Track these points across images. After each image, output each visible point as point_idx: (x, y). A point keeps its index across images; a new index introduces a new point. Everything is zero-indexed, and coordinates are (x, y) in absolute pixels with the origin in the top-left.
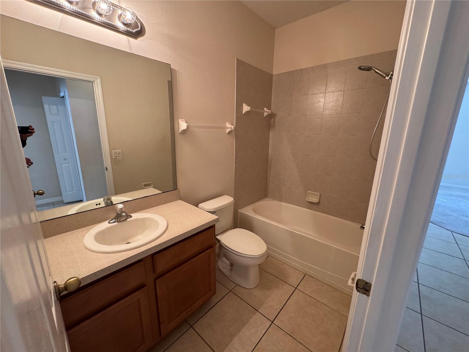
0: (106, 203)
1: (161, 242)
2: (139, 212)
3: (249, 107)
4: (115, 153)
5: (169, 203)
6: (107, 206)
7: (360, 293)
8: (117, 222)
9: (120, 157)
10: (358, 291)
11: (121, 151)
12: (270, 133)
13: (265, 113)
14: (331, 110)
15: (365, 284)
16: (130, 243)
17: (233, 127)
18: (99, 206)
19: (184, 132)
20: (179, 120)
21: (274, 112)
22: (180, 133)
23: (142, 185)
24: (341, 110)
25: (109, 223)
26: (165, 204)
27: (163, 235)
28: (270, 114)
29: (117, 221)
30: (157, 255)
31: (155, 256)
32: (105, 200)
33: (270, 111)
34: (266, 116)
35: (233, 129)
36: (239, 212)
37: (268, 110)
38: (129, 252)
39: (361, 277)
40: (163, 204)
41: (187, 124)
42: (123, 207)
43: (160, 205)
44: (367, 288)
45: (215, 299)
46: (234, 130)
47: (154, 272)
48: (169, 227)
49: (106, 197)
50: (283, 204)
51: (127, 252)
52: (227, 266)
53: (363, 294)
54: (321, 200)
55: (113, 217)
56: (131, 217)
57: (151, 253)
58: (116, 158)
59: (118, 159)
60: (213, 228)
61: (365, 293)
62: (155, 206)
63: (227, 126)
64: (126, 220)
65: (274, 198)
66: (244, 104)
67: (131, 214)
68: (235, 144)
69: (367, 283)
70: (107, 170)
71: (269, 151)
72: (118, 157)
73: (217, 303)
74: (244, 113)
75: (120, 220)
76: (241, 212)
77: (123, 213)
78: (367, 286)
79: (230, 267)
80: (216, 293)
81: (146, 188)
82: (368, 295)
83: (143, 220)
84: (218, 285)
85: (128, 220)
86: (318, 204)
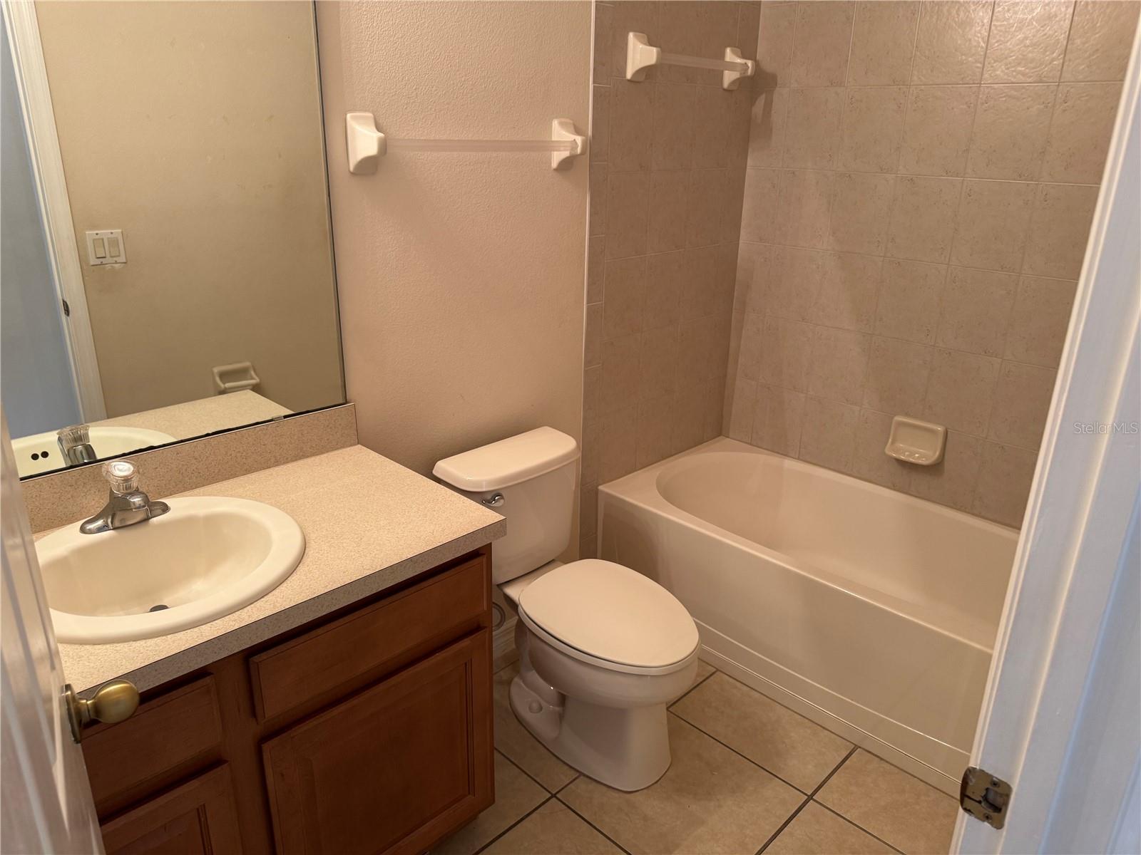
0: (68, 454)
1: (275, 606)
2: (197, 490)
3: (654, 50)
4: (99, 242)
5: (313, 458)
6: (71, 467)
7: (973, 818)
8: (114, 529)
9: (118, 259)
10: (966, 810)
11: (122, 232)
12: (749, 162)
13: (726, 73)
14: (1019, 64)
15: (989, 786)
16: (163, 607)
17: (579, 139)
18: (42, 465)
19: (369, 167)
20: (349, 116)
21: (769, 66)
22: (353, 174)
23: (213, 373)
24: (1063, 63)
25: (83, 530)
26: (301, 462)
27: (285, 584)
28: (749, 77)
29: (112, 523)
30: (263, 656)
31: (256, 658)
32: (64, 442)
33: (750, 63)
34: (734, 82)
35: (579, 150)
36: (602, 492)
37: (744, 57)
38: (158, 640)
39: (979, 761)
40: (292, 461)
41: (381, 135)
42: (133, 472)
43: (277, 463)
44: (999, 801)
45: (490, 822)
46: (583, 153)
47: (254, 714)
48: (310, 553)
49: (67, 430)
50: (789, 464)
51: (151, 642)
52: (543, 704)
53: (984, 821)
54: (946, 457)
55: (99, 510)
56: (165, 509)
57: (241, 649)
58: (102, 264)
59: (108, 267)
60: (484, 559)
61: (987, 818)
62: (257, 470)
63: (554, 138)
64: (146, 519)
65: (754, 442)
66: (631, 35)
67: (166, 496)
68: (591, 215)
69: (995, 784)
70: (67, 311)
71: (741, 241)
72: (108, 260)
73: (500, 836)
74: (629, 76)
75: (123, 520)
76: (608, 494)
77: (132, 494)
78: (996, 792)
79: (557, 709)
80: (493, 801)
81: (228, 385)
82: (999, 825)
83: (212, 522)
84: (504, 774)
85: (154, 520)
86: (935, 469)
